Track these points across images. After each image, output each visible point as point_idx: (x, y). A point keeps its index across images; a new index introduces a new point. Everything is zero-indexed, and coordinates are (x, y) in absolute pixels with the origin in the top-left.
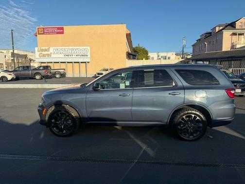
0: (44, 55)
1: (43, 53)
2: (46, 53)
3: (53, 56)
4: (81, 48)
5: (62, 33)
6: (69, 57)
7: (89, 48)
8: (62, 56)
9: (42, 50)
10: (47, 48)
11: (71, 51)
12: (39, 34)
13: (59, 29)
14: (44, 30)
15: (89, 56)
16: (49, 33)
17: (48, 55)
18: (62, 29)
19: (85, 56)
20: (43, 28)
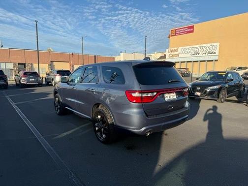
0: (173, 56)
1: (173, 53)
2: (175, 53)
3: (180, 56)
4: (208, 45)
5: (192, 31)
6: (196, 55)
7: (218, 44)
8: (189, 55)
9: (172, 51)
10: (176, 49)
11: (198, 50)
12: (171, 36)
13: (189, 28)
14: (176, 31)
15: (217, 54)
16: (180, 34)
17: (177, 55)
18: (192, 27)
19: (212, 53)
20: (175, 30)
